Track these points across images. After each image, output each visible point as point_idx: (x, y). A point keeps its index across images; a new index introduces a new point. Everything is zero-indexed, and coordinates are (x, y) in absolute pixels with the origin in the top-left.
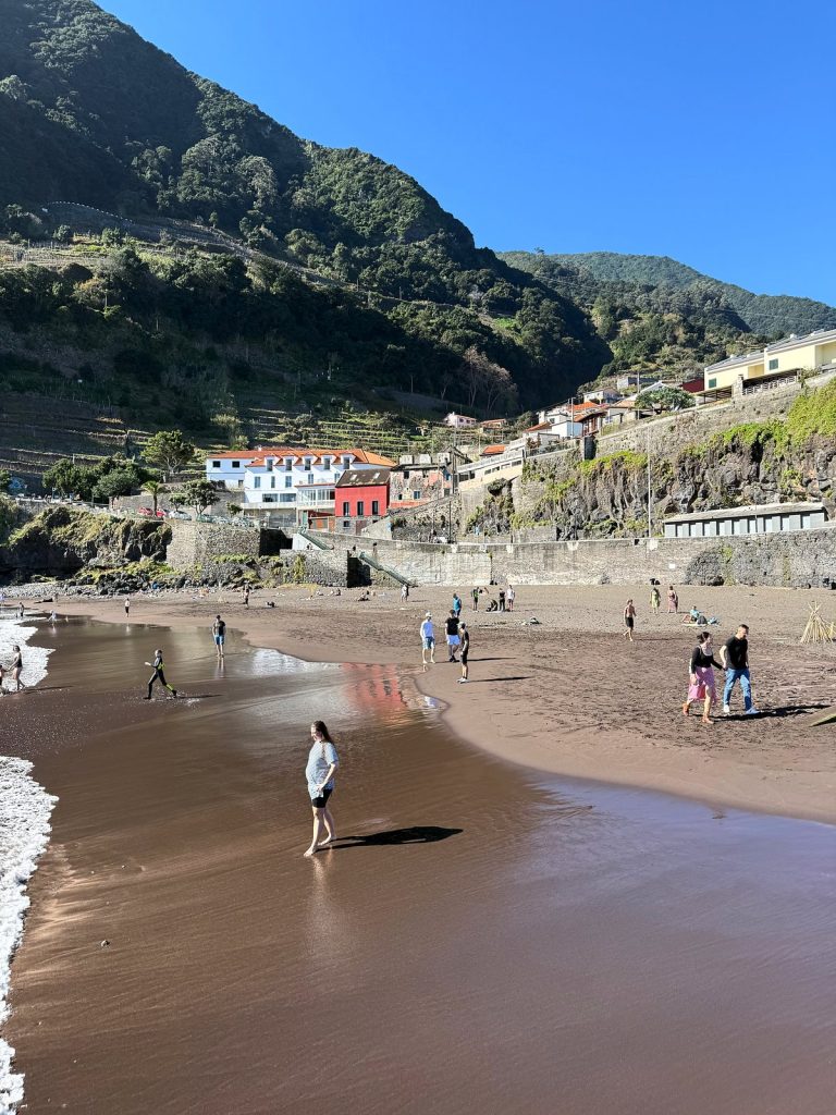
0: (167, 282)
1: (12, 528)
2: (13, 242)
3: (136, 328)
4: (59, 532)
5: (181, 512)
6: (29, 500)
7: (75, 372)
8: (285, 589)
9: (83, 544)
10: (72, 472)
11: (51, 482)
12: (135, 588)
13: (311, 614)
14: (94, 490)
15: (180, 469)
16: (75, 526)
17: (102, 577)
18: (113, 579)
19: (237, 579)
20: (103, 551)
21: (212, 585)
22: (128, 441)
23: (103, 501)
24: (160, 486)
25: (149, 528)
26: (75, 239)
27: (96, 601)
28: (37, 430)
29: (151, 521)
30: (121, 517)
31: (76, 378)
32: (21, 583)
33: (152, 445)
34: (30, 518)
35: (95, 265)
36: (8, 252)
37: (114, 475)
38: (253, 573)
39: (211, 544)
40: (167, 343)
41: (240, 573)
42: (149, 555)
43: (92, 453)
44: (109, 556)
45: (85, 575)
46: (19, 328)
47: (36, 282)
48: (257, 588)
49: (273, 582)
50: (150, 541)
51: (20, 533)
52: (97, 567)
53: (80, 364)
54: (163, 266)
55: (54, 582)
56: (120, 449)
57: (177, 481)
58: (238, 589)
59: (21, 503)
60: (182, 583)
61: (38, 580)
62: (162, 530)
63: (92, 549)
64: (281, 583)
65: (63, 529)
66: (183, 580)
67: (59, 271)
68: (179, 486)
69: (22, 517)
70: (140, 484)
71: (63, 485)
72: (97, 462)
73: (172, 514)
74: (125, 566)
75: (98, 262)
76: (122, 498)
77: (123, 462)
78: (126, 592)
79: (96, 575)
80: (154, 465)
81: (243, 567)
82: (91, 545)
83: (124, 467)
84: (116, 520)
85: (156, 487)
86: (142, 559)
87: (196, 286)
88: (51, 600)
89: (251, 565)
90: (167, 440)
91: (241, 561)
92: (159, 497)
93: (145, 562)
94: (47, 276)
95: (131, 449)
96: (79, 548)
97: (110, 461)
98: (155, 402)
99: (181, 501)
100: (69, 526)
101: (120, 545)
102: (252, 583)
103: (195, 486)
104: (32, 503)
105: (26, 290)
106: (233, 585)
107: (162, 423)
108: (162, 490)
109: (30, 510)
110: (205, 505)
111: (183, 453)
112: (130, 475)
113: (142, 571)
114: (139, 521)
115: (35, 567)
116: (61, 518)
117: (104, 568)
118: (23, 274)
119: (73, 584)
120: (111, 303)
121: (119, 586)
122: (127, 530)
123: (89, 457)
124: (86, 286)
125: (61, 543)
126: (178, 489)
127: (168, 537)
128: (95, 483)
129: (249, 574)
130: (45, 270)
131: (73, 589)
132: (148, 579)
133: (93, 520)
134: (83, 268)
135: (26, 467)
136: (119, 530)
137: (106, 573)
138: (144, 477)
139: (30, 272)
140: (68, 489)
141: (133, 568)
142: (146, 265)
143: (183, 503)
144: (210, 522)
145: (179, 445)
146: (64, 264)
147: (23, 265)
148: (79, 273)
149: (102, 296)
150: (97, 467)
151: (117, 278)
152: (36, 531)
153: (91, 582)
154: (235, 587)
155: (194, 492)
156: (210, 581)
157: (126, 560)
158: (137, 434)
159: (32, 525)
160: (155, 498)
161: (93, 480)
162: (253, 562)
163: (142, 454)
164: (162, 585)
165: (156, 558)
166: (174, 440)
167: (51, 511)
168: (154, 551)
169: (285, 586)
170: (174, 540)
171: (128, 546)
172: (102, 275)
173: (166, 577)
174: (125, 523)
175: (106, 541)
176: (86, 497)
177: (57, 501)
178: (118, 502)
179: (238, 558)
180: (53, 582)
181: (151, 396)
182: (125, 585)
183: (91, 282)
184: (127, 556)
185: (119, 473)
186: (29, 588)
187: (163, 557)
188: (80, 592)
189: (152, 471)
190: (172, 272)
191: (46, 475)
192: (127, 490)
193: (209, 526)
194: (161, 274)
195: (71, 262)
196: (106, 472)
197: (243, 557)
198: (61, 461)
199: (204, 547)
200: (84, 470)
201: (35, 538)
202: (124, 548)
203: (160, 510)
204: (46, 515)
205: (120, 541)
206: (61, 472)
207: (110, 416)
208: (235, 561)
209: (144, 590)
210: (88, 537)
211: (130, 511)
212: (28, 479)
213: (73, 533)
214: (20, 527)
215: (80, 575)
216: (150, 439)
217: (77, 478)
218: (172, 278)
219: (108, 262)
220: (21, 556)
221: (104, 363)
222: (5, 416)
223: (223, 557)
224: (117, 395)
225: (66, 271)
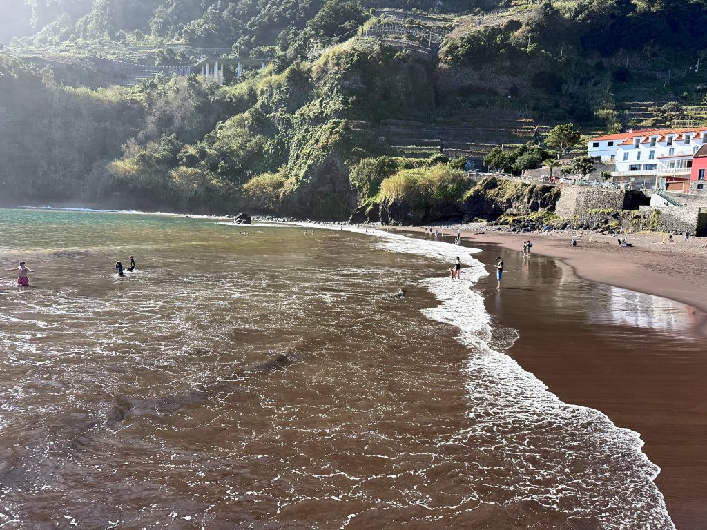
0: (571, 20)
1: (465, 191)
2: (476, 14)
3: (548, 56)
4: (491, 193)
5: (567, 179)
6: (475, 173)
7: (507, 91)
8: (640, 235)
9: (504, 199)
10: (501, 155)
11: (488, 162)
12: (534, 228)
13: (661, 254)
14: (513, 166)
15: (569, 149)
16: (500, 189)
17: (514, 220)
18: (520, 222)
19: (604, 226)
20: (515, 204)
21: (585, 229)
22: (537, 133)
23: (518, 173)
24: (555, 161)
25: (546, 189)
26: (512, 4)
27: (509, 235)
28: (483, 130)
29: (548, 185)
30: (528, 182)
31: (507, 95)
32: (468, 222)
33: (551, 135)
34: (475, 184)
35: (523, 18)
36: (473, 21)
37: (526, 156)
38: (617, 222)
39: (587, 201)
40: (568, 63)
41: (607, 222)
42: (544, 208)
43: (513, 142)
44: (520, 207)
45: (503, 219)
46: (477, 68)
47: (488, 37)
48: (618, 233)
49: (631, 229)
50: (546, 198)
51: (469, 194)
52: (511, 214)
53: (510, 86)
54: (569, 9)
55: (486, 223)
56: (531, 138)
57: (567, 158)
58: (605, 232)
59: (471, 175)
60: (564, 227)
61: (477, 221)
62: (554, 191)
63: (509, 203)
64: (638, 230)
65: (493, 191)
66: (565, 225)
67: (501, 27)
68: (568, 161)
69: (471, 183)
70: (542, 161)
71: (495, 164)
72: (516, 148)
73: (562, 180)
74: (528, 214)
75: (526, 16)
76: (530, 171)
77: (532, 147)
78: (528, 231)
79: (510, 219)
80: (551, 148)
81: (609, 217)
82: (508, 200)
83: (533, 150)
84: (525, 185)
85: (552, 162)
86: (540, 210)
87: (592, 18)
88: (483, 233)
89: (616, 216)
90: (562, 130)
91: (608, 213)
92: (554, 170)
93: (541, 212)
94: (495, 31)
95: (538, 138)
96: (501, 202)
97: (524, 147)
98: (557, 106)
99: (568, 171)
100: (497, 189)
101: (526, 200)
102: (614, 229)
103: (579, 161)
104: (477, 175)
105: (482, 43)
106: (600, 230)
107: (560, 119)
108: (557, 165)
109: (475, 179)
110: (585, 173)
111: (572, 138)
112: (536, 155)
113: (539, 218)
114: (540, 185)
115: (476, 213)
116: (492, 184)
117: (515, 215)
118: (480, 34)
119: (497, 224)
120: (532, 43)
121: (524, 226)
122: (531, 191)
123: (512, 145)
124: (517, 33)
125: (491, 199)
126: (567, 164)
127: (558, 195)
128: (514, 162)
129: (613, 223)
130: (493, 28)
131: (497, 227)
132: (542, 223)
133: (511, 184)
134: (516, 22)
135: (475, 154)
136: (526, 191)
137: (516, 218)
138: (545, 156)
139: (485, 31)
140: (497, 166)
141: (533, 216)
142: (558, 11)
143: (569, 173)
144: (587, 186)
145: (570, 133)
146: (505, 22)
147: (481, 28)
148: (514, 25)
149: (527, 38)
150: (516, 151)
151: (538, 24)
152: (477, 193)
153: (507, 223)
154: (602, 231)
155: (578, 165)
156: (584, 227)
157: (530, 210)
158: (544, 128)
159: (476, 188)
160: (551, 170)
161: (513, 160)
162: (617, 214)
163: (545, 141)
164: (551, 228)
165: (549, 210)
166: (567, 130)
167: (487, 180)
168: (547, 205)
169: (641, 232)
170: (562, 198)
171: (531, 202)
172: (528, 24)
173: (554, 222)
174: (529, 188)
175: (518, 198)
176: (507, 170)
177: (491, 174)
178: (527, 173)
179: (606, 211)
181: (554, 101)
182: (528, 226)
183: (521, 30)
184: (530, 208)
185: (529, 154)
186: (472, 225)
187: (553, 209)
188: (500, 229)
189: (550, 152)
190: (576, 12)
191: (485, 158)
192: (533, 165)
193: (587, 189)
194: (567, 15)
195: (509, 19)
196: (521, 154)
197: (610, 210)
198: (494, 149)
199: (582, 203)
200: (508, 153)
201: (477, 197)
202: (528, 203)
203: (554, 178)
204: (484, 182)
205: (527, 198)
206: (494, 156)
207: (526, 117)
208: (603, 213)
209: (539, 230)
210: (507, 196)
211: (535, 179)
212: (475, 161)
213: (498, 193)
214: (469, 190)
215: (501, 219)
216: (550, 131)
217: (503, 159)
218: (575, 17)
219: (532, 14)
220: (468, 207)
221: (525, 83)
222: (465, 123)
223: (595, 210)
224: (532, 103)
225: (506, 26)
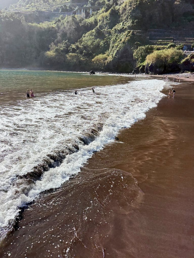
1: (182, 59)
4: (193, 60)
6: (187, 51)
11: (193, 46)
32: (182, 73)
34: (187, 56)
51: (184, 60)
59: (185, 52)
61: (186, 72)
69: (185, 56)
88: (188, 77)
104: (188, 52)
109: (187, 54)
115: (186, 69)
125: (193, 63)
135: (188, 43)
152: (187, 60)
159: (187, 58)
167: (192, 54)
180: (190, 73)
186: (184, 74)
191: (192, 44)
201: (187, 62)
212: (187, 46)
214: (184, 59)
220: (183, 66)
222: (185, 29)
